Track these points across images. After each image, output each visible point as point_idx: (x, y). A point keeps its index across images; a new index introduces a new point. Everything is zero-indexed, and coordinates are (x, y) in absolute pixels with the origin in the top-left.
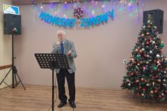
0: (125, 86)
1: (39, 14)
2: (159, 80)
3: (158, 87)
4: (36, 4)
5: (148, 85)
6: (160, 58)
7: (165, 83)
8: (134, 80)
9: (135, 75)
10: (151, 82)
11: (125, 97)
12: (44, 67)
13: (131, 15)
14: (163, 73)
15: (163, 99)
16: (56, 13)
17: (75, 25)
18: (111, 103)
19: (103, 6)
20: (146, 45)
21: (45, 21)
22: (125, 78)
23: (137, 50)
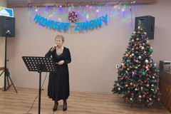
0: (115, 90)
2: (148, 85)
3: (146, 92)
5: (136, 89)
6: (149, 64)
7: (153, 88)
10: (139, 86)
12: (32, 70)
13: (124, 20)
14: (151, 79)
15: (151, 104)
16: (50, 16)
17: (69, 29)
18: (101, 107)
19: (97, 11)
20: (135, 50)
21: (40, 24)
22: (116, 82)
23: (127, 55)
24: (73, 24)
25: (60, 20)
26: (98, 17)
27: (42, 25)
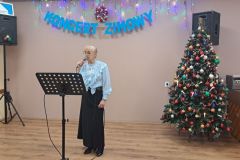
0: (166, 118)
1: (44, 15)
2: (213, 110)
3: (211, 119)
5: (197, 116)
6: (214, 80)
7: (221, 113)
8: (179, 110)
9: (180, 103)
10: (202, 112)
12: (51, 93)
13: (175, 18)
14: (218, 101)
15: (218, 135)
16: (68, 13)
17: (97, 32)
18: (147, 142)
19: (137, 5)
20: (195, 61)
21: (53, 26)
22: (167, 107)
23: (183, 68)
24: (103, 25)
25: (82, 19)
26: (139, 14)
27: (56, 27)
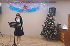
0: (42, 34)
1: (9, 6)
2: (53, 32)
3: (52, 34)
4: (8, 2)
5: (49, 34)
6: (53, 24)
7: (55, 33)
8: (45, 32)
9: (45, 30)
10: (50, 32)
11: (42, 39)
12: (12, 27)
13: (45, 9)
14: (54, 30)
15: (54, 38)
16: (16, 6)
17: (24, 11)
19: (35, 5)
20: (49, 20)
22: (42, 31)
23: (46, 21)
24: (26, 10)
25: (20, 8)
26: (35, 7)
27: (13, 10)
